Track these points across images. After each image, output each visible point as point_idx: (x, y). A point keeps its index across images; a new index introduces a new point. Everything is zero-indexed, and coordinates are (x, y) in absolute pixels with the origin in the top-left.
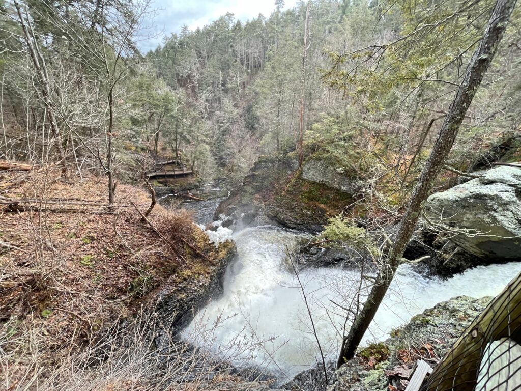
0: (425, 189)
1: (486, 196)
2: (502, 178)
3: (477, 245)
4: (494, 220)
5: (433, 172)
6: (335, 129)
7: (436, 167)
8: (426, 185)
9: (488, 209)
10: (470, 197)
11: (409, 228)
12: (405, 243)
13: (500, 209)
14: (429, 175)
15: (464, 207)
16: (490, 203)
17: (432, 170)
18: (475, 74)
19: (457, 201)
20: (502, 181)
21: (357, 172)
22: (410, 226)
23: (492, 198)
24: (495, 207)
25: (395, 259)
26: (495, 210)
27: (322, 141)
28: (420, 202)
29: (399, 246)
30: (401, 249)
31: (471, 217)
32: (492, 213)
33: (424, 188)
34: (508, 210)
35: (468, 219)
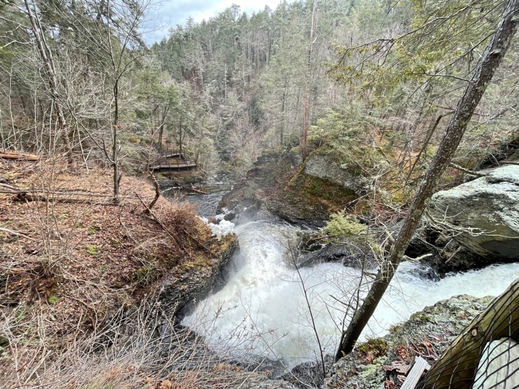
0: (430, 186)
1: (492, 195)
2: (509, 177)
3: (480, 245)
4: (500, 219)
5: (438, 169)
6: (340, 125)
7: (441, 165)
8: (431, 182)
9: (493, 209)
10: (476, 196)
11: (411, 225)
12: (407, 240)
13: (506, 208)
14: (434, 172)
15: (469, 206)
16: (496, 202)
17: (438, 167)
18: (486, 70)
19: (462, 199)
20: (509, 181)
21: (361, 169)
22: (413, 223)
23: (498, 197)
24: (501, 206)
25: (397, 255)
26: (501, 210)
27: (326, 137)
28: (424, 200)
29: (401, 243)
30: (403, 246)
31: (476, 216)
32: (498, 212)
33: (428, 186)
34: (514, 210)
35: (472, 218)
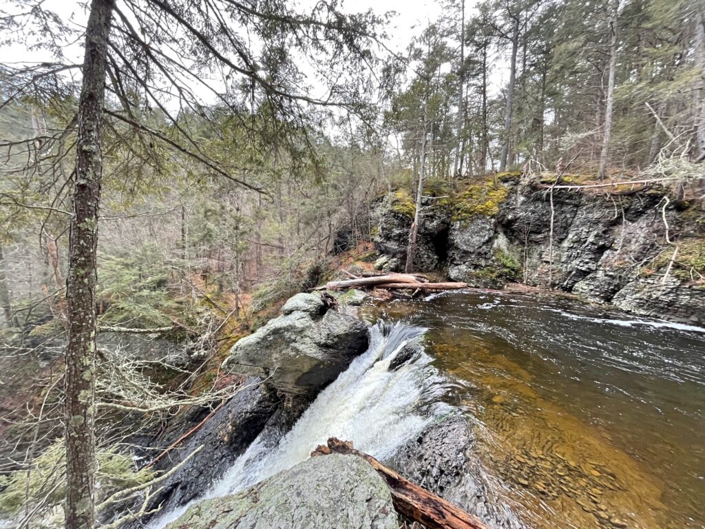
0: (76, 372)
1: (281, 329)
2: (296, 305)
3: (296, 383)
4: (297, 351)
5: (76, 343)
7: (78, 335)
8: (75, 365)
9: (289, 342)
10: (269, 335)
11: (77, 447)
12: (82, 477)
13: (299, 337)
14: (73, 348)
15: (267, 347)
16: (287, 335)
17: (74, 340)
19: (258, 343)
20: (297, 309)
22: (77, 442)
23: (287, 329)
24: (293, 337)
25: (74, 514)
26: (294, 341)
28: (76, 397)
30: (80, 491)
31: (278, 356)
32: (293, 344)
33: (73, 373)
34: (306, 336)
35: (276, 359)
